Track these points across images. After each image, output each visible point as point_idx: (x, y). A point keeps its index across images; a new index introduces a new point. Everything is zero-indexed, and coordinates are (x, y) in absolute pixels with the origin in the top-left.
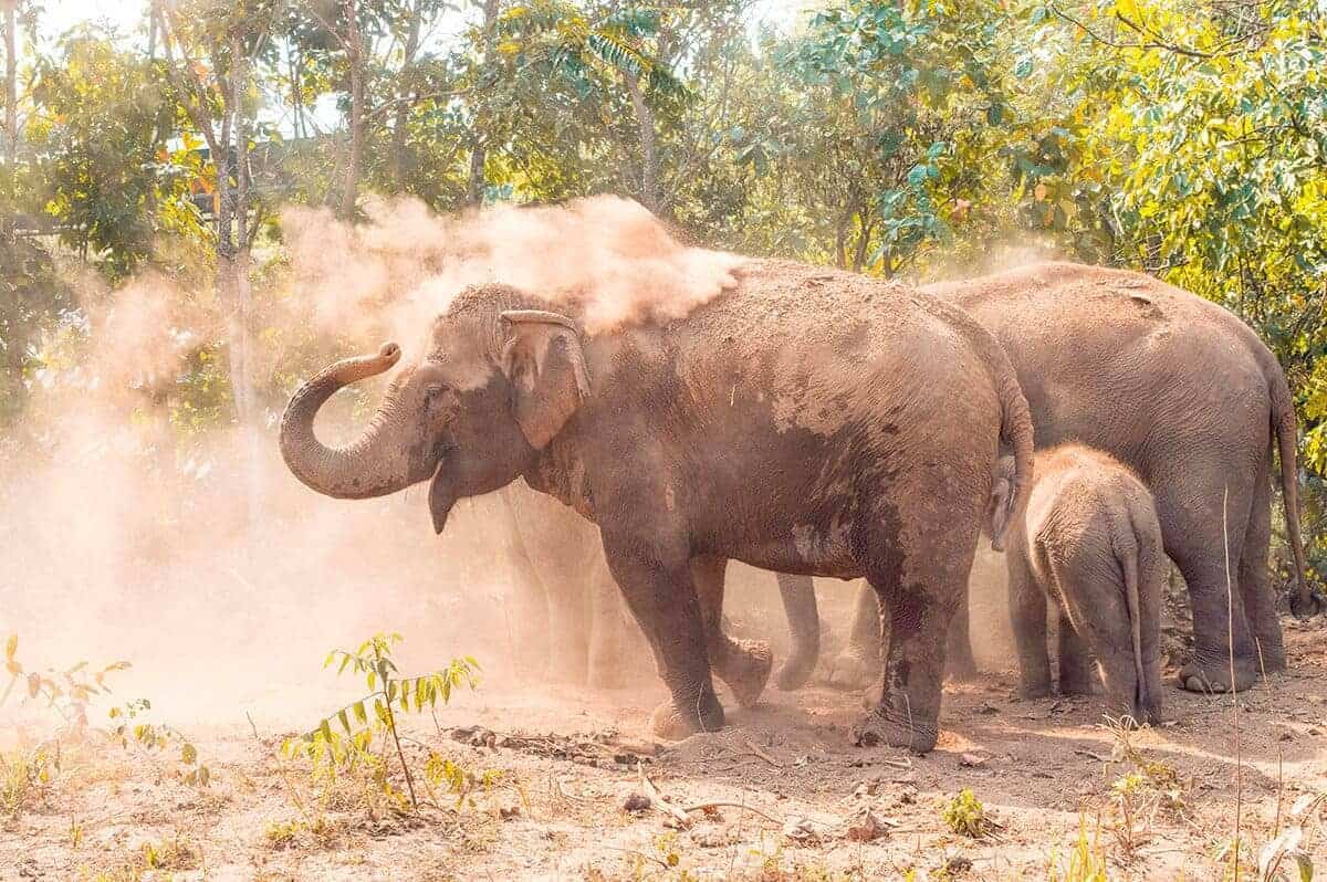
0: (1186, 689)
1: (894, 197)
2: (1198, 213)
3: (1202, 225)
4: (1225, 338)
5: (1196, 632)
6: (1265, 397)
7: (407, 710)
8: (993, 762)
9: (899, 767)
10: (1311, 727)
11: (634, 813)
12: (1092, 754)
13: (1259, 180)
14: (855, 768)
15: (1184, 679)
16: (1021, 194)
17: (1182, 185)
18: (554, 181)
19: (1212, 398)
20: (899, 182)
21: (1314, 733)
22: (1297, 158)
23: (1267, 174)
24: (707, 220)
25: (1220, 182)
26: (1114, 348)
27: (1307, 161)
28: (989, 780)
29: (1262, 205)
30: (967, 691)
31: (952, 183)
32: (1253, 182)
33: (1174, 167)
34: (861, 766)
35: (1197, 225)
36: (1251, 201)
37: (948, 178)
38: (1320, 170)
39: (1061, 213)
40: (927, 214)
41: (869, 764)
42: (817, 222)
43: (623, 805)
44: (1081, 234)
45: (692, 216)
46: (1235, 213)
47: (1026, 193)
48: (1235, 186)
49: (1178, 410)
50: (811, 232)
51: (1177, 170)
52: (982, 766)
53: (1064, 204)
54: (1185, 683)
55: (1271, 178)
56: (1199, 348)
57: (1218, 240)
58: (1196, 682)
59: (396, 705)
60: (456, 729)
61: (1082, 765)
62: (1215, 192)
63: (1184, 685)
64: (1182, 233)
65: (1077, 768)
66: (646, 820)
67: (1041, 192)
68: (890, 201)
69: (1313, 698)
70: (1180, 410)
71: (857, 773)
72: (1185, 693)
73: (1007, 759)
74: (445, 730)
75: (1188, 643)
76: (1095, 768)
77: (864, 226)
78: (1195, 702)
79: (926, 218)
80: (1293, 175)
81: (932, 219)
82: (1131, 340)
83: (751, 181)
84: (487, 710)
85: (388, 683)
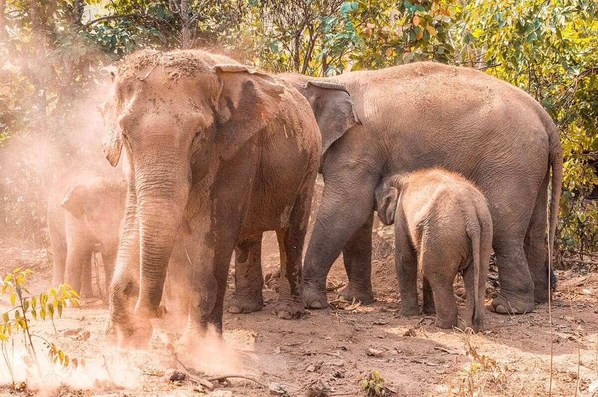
0: (495, 312)
1: (331, 21)
2: (507, 37)
3: (509, 43)
4: (524, 109)
5: (500, 279)
6: (546, 145)
7: (35, 318)
8: (387, 353)
9: (332, 356)
10: (570, 335)
11: (176, 383)
12: (444, 349)
13: (544, 18)
14: (306, 357)
15: (494, 306)
16: (404, 21)
17: (499, 20)
18: (126, 4)
19: (515, 145)
20: (333, 11)
21: (571, 339)
22: (566, 6)
23: (548, 15)
24: (218, 30)
25: (521, 18)
26: (459, 114)
27: (572, 7)
28: (386, 364)
29: (545, 33)
30: (369, 311)
31: (363, 14)
32: (541, 20)
33: (495, 9)
34: (309, 355)
35: (507, 43)
36: (539, 30)
37: (361, 11)
38: (578, 13)
39: (427, 33)
40: (351, 31)
41: (315, 354)
42: (284, 33)
43: (170, 377)
44: (438, 46)
45: (209, 28)
46: (529, 37)
47: (407, 21)
48: (528, 21)
49: (496, 151)
50: (280, 40)
51: (496, 11)
52: (380, 356)
53: (428, 28)
54: (495, 309)
55: (551, 17)
56: (509, 116)
57: (518, 52)
58: (501, 307)
59: (29, 315)
60: (67, 330)
61: (438, 356)
62: (518, 25)
63: (494, 309)
64: (498, 48)
65: (436, 358)
66: (183, 387)
67: (417, 22)
68: (329, 23)
69: (569, 318)
70: (497, 152)
71: (307, 359)
72: (496, 315)
73: (395, 352)
74: (60, 331)
75: (495, 285)
76: (446, 358)
77: (311, 37)
78: (502, 320)
79: (350, 34)
80: (564, 17)
81: (354, 35)
82: (469, 109)
83: (244, 9)
84: (83, 319)
85: (23, 301)
